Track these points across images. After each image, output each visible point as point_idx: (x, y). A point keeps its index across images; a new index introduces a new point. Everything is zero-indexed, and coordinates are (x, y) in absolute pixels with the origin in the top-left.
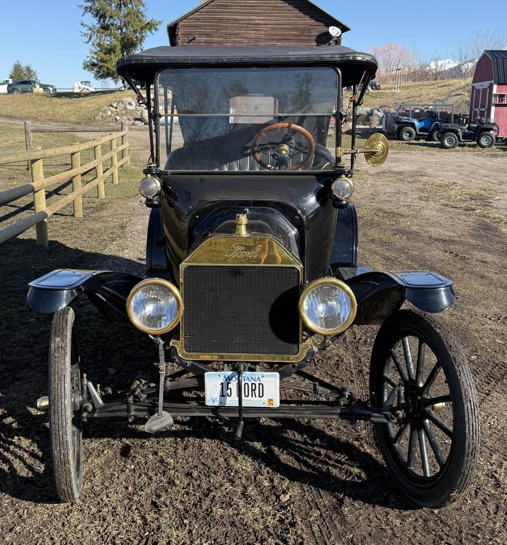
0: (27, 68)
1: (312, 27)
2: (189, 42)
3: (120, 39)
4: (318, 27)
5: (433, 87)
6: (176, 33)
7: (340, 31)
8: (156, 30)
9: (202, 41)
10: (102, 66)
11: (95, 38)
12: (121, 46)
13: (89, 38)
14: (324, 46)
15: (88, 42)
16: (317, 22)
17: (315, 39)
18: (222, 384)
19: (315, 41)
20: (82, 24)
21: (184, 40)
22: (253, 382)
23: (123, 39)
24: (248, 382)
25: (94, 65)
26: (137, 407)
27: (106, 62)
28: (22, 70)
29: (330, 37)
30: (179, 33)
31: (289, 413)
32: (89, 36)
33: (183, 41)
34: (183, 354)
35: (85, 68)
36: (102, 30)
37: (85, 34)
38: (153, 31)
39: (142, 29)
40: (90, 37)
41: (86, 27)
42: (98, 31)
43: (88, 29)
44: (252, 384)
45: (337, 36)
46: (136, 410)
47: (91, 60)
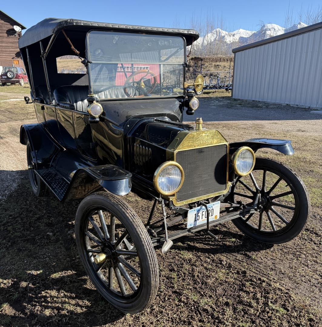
1: (3, 25)
4: (7, 25)
5: (73, 62)
7: (21, 29)
14: (12, 36)
16: (5, 22)
17: (6, 32)
18: (195, 214)
19: (6, 33)
29: (15, 32)
34: (176, 204)
45: (19, 31)
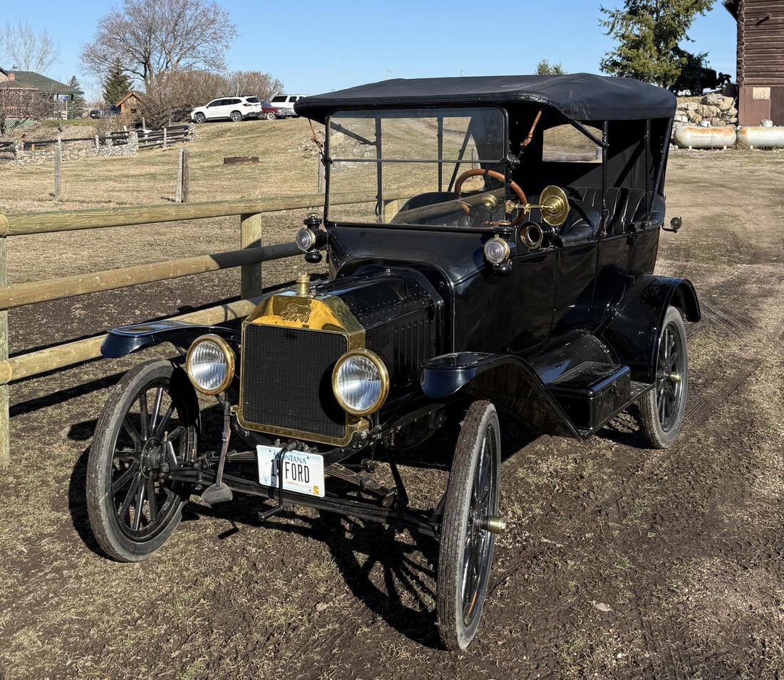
0: (556, 69)
2: (758, 24)
3: (653, 28)
6: (738, 12)
8: (709, 9)
9: (779, 21)
10: (626, 66)
11: (619, 27)
12: (656, 35)
13: (610, 27)
15: (609, 33)
18: (272, 461)
20: (602, 10)
21: (750, 21)
22: (299, 463)
23: (657, 26)
24: (294, 462)
25: (615, 64)
26: (205, 475)
27: (631, 61)
28: (548, 71)
30: (743, 12)
31: (339, 508)
32: (611, 26)
33: (748, 23)
34: (241, 422)
35: (602, 70)
36: (630, 17)
37: (605, 23)
38: (705, 11)
39: (687, 11)
40: (613, 27)
41: (607, 13)
42: (624, 18)
43: (610, 15)
44: (299, 465)
46: (204, 478)
47: (611, 57)
